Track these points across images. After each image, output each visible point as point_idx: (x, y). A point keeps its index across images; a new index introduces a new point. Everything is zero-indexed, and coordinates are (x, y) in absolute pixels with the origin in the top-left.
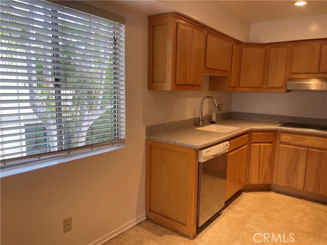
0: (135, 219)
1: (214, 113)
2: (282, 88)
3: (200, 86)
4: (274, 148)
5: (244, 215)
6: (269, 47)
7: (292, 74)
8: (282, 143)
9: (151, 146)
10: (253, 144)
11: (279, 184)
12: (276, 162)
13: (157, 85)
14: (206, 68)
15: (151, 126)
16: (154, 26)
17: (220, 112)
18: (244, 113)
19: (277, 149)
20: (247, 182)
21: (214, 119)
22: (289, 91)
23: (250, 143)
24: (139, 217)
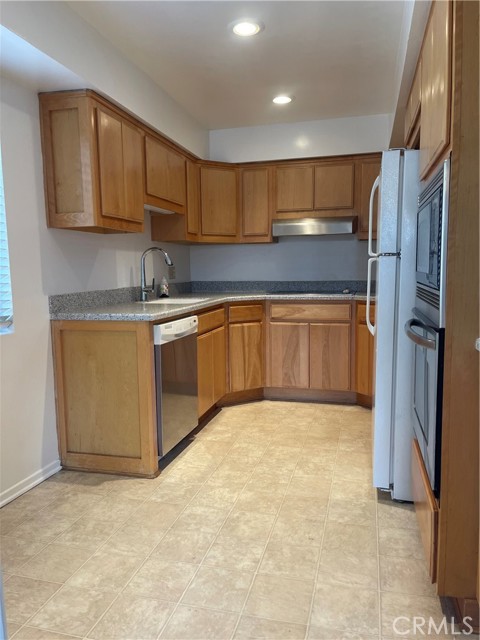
0: (40, 471)
1: (165, 280)
2: (266, 235)
3: (140, 223)
4: (262, 328)
5: (230, 435)
6: (241, 170)
7: (278, 212)
8: (274, 319)
9: (61, 331)
10: (232, 326)
11: (274, 385)
12: (268, 351)
13: (65, 217)
14: (147, 194)
15: (59, 296)
16: (51, 112)
17: (173, 281)
18: (212, 282)
19: (267, 331)
20: (227, 389)
21: (165, 289)
22: (276, 240)
23: (227, 323)
24: (48, 466)
